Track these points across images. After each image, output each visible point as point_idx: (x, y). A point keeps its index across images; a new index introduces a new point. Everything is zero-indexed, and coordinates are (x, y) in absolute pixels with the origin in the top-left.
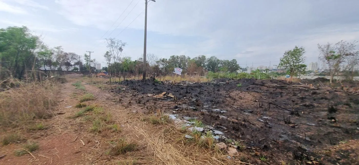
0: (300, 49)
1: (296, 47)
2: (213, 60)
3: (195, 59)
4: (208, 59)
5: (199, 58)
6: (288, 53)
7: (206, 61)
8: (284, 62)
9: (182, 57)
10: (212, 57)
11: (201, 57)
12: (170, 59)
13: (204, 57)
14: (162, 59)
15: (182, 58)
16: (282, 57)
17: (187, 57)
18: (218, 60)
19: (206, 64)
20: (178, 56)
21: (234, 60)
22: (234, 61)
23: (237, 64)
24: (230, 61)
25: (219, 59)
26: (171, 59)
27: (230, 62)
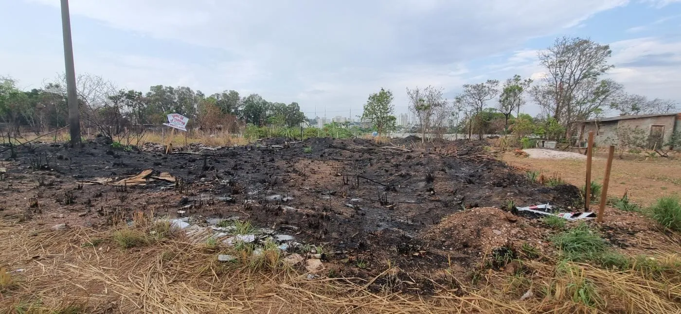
0: (388, 93)
1: (382, 89)
2: (255, 102)
3: (216, 98)
4: (245, 98)
5: (225, 95)
6: (373, 98)
7: (239, 102)
8: (369, 111)
9: (184, 90)
10: (252, 96)
11: (228, 93)
12: (150, 93)
13: (235, 95)
14: (127, 92)
15: (183, 92)
16: (367, 104)
17: (196, 93)
18: (265, 103)
19: (240, 109)
20: (171, 88)
21: (294, 104)
22: (295, 107)
23: (300, 111)
24: (287, 105)
25: (268, 100)
26: (153, 93)
27: (288, 107)
